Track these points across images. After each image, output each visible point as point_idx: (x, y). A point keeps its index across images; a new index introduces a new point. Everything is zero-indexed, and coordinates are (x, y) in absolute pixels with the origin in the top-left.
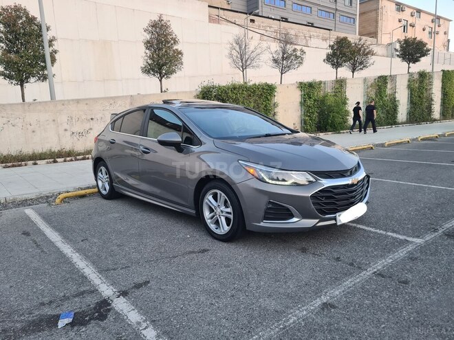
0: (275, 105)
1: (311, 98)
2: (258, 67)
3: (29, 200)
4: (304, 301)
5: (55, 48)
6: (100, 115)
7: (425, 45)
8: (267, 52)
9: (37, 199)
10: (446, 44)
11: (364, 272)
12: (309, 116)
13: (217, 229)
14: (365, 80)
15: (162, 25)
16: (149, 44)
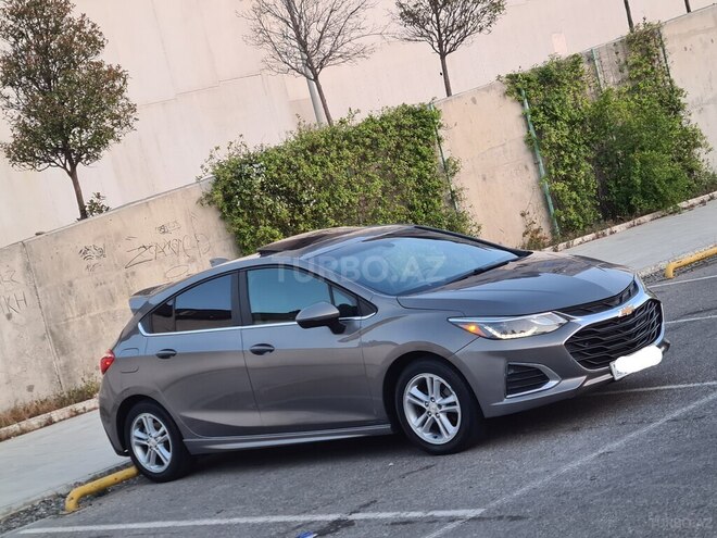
1: (556, 118)
12: (567, 178)
13: (435, 437)
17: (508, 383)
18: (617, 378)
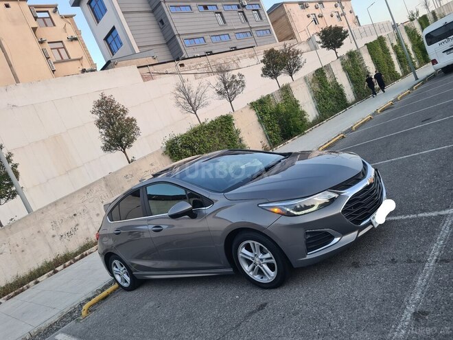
0: (238, 132)
1: (266, 113)
2: (207, 104)
3: (54, 324)
4: (394, 320)
5: (14, 162)
6: (81, 208)
7: (341, 29)
8: (209, 88)
9: (61, 320)
10: (356, 20)
11: (427, 264)
12: (272, 130)
13: (262, 278)
14: (305, 78)
15: (107, 102)
16: (100, 124)
17: (307, 244)
18: (376, 226)
